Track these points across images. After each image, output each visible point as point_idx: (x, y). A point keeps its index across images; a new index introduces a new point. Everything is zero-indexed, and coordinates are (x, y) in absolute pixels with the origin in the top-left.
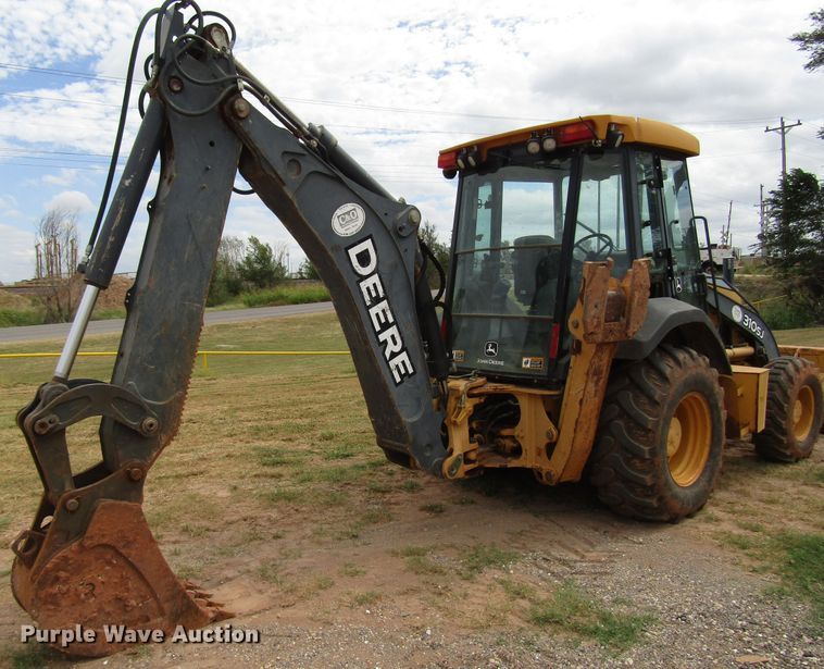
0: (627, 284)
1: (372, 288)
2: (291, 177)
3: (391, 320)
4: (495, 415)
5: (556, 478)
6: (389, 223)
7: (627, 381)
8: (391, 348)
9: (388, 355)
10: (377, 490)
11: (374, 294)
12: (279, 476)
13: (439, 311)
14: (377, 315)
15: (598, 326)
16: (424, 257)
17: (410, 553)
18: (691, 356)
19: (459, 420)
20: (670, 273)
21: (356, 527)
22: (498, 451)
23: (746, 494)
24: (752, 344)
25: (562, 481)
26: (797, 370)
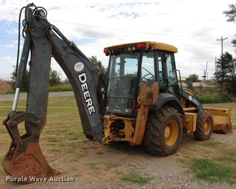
0: (152, 89)
1: (85, 87)
2: (64, 53)
3: (89, 96)
4: (118, 126)
5: (134, 143)
6: (91, 69)
7: (154, 116)
8: (89, 104)
9: (88, 106)
10: (84, 148)
11: (85, 89)
12: (55, 145)
13: (103, 95)
14: (86, 94)
15: (144, 100)
16: (100, 80)
17: (91, 164)
18: (172, 109)
19: (107, 127)
20: (167, 86)
21: (76, 158)
22: (119, 136)
23: (189, 149)
24: (195, 107)
25: (136, 144)
26: (205, 114)
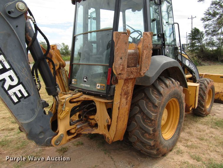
0: (140, 46)
3: (8, 67)
7: (143, 95)
8: (9, 83)
15: (123, 69)
18: (173, 82)
20: (164, 44)
24: (192, 74)
25: (114, 141)
26: (208, 83)
